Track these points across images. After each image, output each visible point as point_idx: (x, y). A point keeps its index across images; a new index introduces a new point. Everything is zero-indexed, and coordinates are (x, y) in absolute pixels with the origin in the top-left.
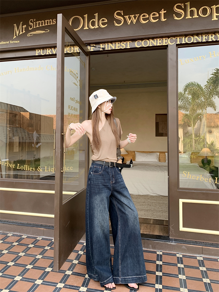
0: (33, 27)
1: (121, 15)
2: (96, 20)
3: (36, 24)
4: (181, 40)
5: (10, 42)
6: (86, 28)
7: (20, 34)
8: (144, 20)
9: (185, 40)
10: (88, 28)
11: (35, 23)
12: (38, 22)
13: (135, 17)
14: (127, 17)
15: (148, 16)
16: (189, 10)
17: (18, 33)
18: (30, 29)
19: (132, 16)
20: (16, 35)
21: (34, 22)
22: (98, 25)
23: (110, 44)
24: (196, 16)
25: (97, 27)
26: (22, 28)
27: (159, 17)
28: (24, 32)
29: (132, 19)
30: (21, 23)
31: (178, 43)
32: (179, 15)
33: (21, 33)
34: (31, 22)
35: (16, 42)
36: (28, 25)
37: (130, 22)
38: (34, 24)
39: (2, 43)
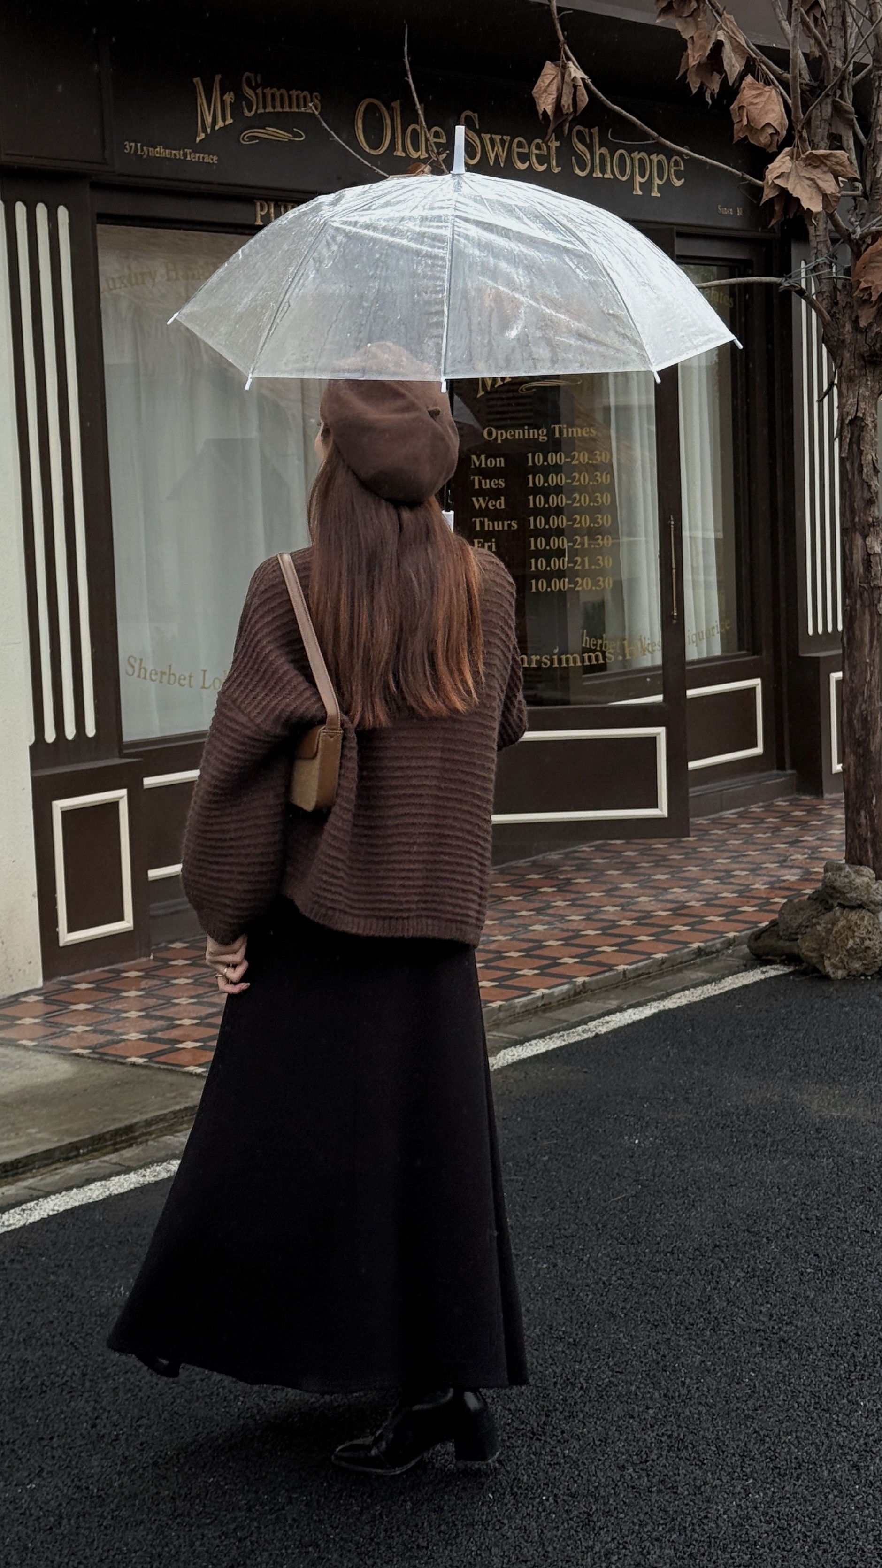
0: (257, 109)
1: (474, 129)
2: (421, 128)
3: (264, 96)
5: (185, 155)
6: (400, 153)
7: (217, 128)
8: (520, 158)
10: (404, 155)
11: (259, 91)
12: (268, 91)
13: (503, 142)
14: (486, 137)
15: (526, 151)
16: (598, 154)
17: (209, 119)
18: (247, 113)
19: (497, 138)
20: (204, 130)
21: (257, 86)
22: (426, 150)
24: (608, 174)
26: (223, 102)
27: (548, 159)
28: (229, 121)
29: (498, 151)
30: (218, 78)
32: (581, 162)
33: (220, 124)
34: (248, 83)
35: (206, 159)
36: (240, 97)
37: (493, 156)
38: (257, 95)
39: (160, 151)
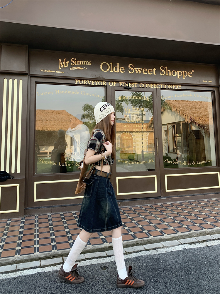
1: (132, 67)
2: (118, 67)
3: (77, 62)
4: (163, 86)
5: (56, 72)
8: (145, 72)
9: (165, 87)
10: (113, 72)
13: (140, 70)
14: (136, 69)
15: (147, 71)
16: (167, 71)
17: (62, 66)
18: (72, 65)
22: (119, 71)
24: (170, 75)
27: (153, 72)
28: (67, 66)
29: (138, 71)
31: (162, 88)
32: (163, 73)
34: (73, 60)
35: (61, 72)
36: (70, 62)
39: (49, 71)
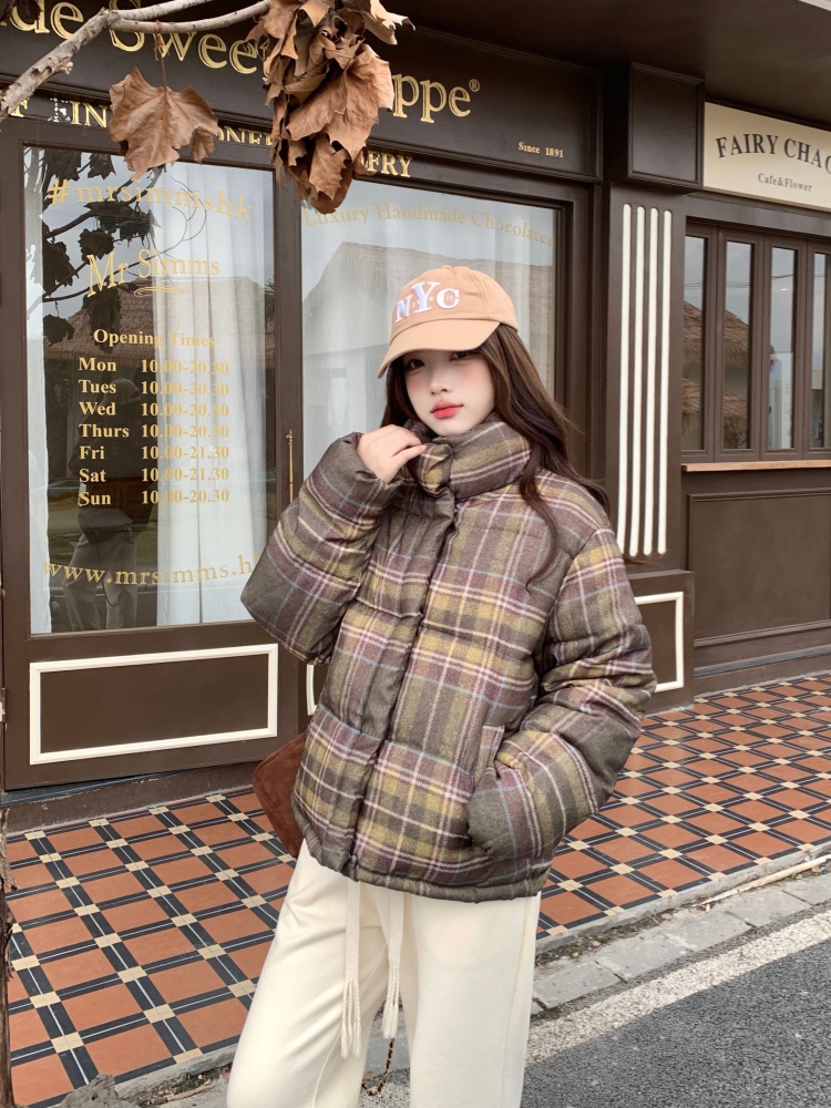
8: (212, 55)
15: (224, 49)
22: (48, 25)
23: (89, 109)
25: (42, 29)
37: (165, 49)
